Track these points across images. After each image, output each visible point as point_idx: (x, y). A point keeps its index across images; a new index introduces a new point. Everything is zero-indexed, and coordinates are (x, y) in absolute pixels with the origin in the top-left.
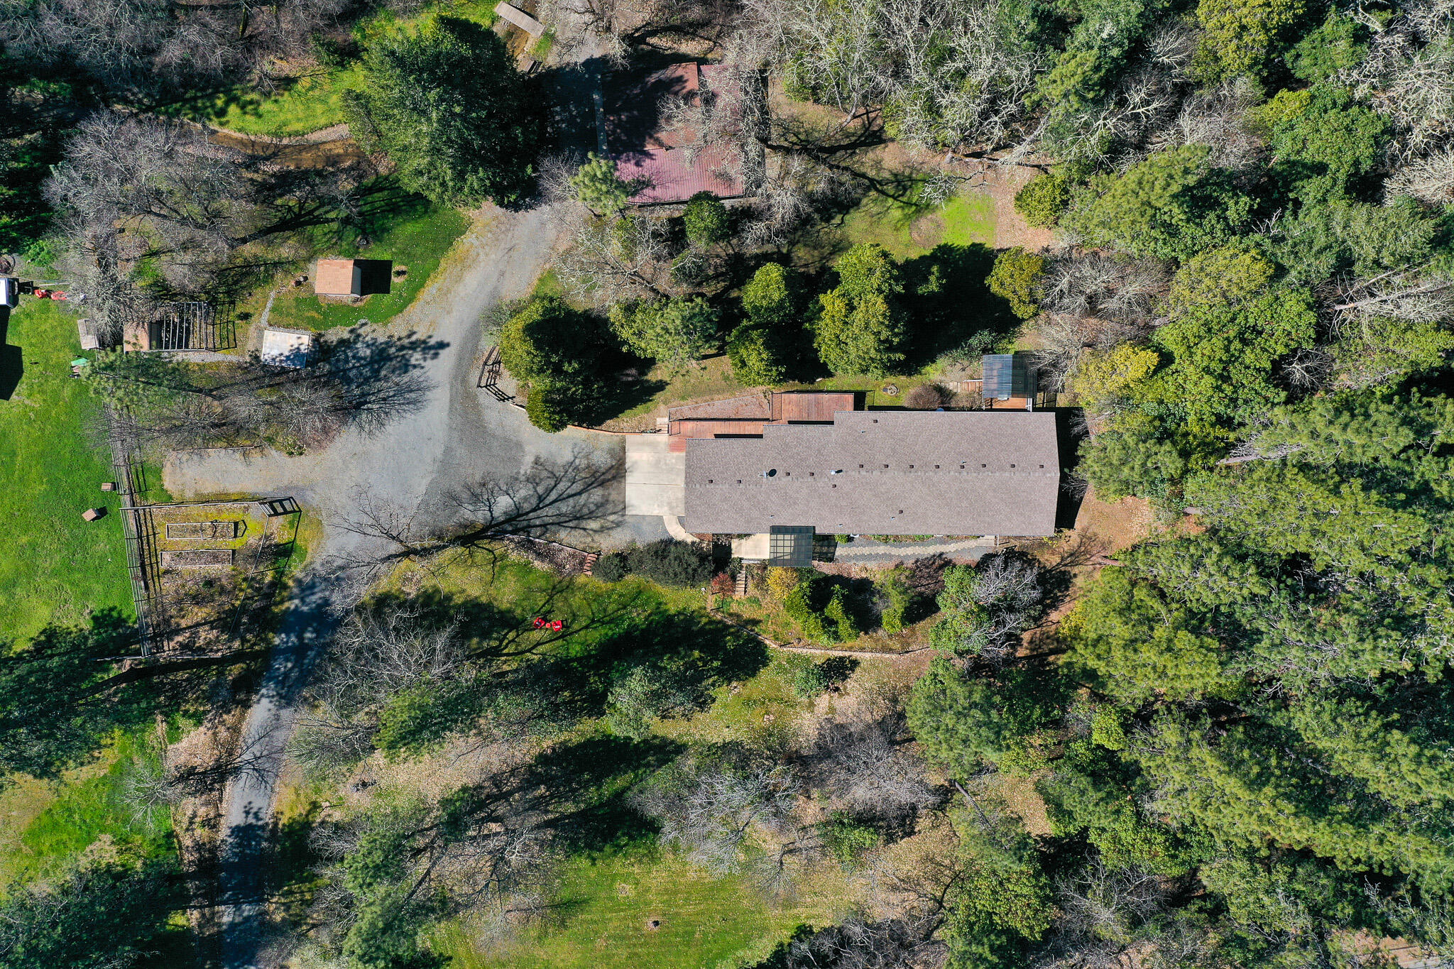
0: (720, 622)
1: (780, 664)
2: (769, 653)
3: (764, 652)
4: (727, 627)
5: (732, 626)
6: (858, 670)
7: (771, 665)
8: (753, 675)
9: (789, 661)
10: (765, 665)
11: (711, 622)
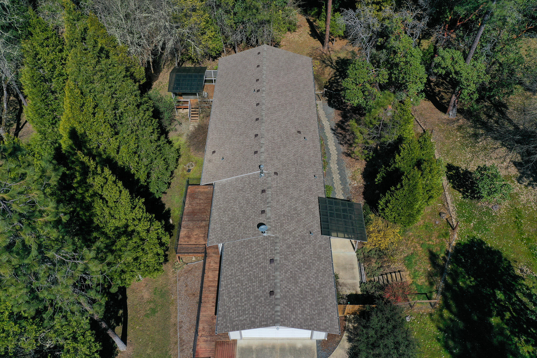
0: (443, 294)
1: (474, 228)
2: (465, 240)
3: (465, 245)
4: (448, 287)
5: (445, 281)
6: (455, 164)
7: (479, 236)
8: (497, 253)
9: (468, 220)
10: (481, 243)
11: (447, 306)
